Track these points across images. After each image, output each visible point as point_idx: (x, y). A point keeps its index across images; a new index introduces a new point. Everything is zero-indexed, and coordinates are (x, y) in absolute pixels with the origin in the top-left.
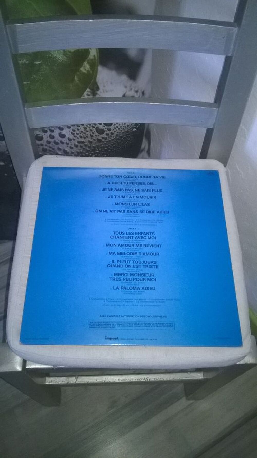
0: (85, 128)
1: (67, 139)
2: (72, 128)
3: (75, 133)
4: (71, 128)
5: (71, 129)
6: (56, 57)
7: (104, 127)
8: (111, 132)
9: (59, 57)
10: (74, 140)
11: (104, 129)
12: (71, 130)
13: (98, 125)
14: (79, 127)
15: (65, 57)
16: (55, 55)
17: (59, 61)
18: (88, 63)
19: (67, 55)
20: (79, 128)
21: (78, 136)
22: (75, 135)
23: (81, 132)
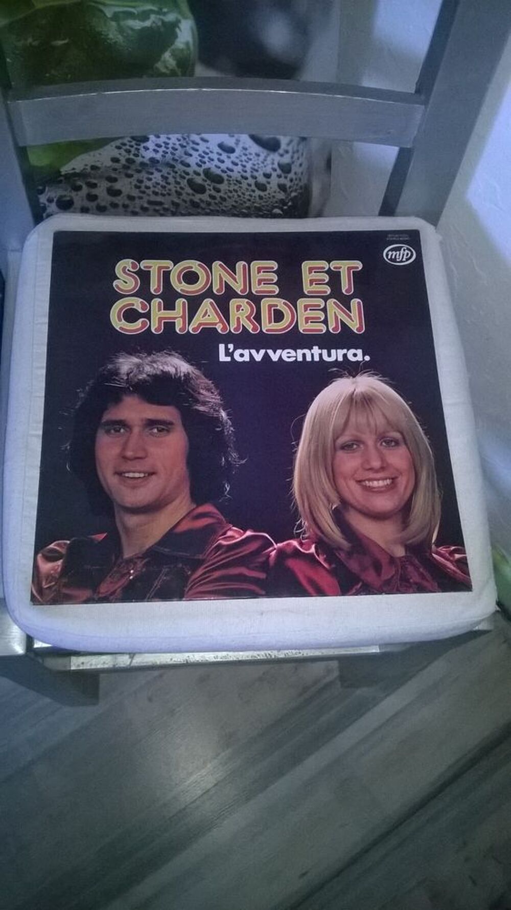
0: (165, 178)
1: (125, 198)
2: (136, 176)
3: (143, 185)
4: (134, 176)
5: (132, 178)
6: (100, 34)
7: (206, 181)
8: (219, 194)
9: (108, 35)
10: (141, 198)
11: (207, 186)
12: (133, 181)
13: (192, 176)
14: (152, 174)
15: (120, 37)
16: (100, 29)
17: (108, 41)
18: (173, 55)
19: (125, 34)
20: (150, 176)
21: (149, 192)
22: (143, 189)
23: (155, 185)
